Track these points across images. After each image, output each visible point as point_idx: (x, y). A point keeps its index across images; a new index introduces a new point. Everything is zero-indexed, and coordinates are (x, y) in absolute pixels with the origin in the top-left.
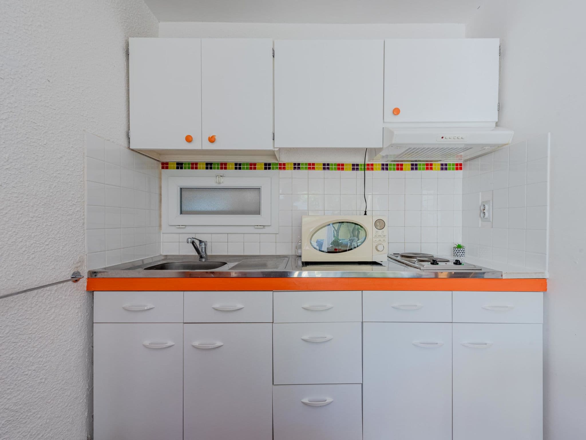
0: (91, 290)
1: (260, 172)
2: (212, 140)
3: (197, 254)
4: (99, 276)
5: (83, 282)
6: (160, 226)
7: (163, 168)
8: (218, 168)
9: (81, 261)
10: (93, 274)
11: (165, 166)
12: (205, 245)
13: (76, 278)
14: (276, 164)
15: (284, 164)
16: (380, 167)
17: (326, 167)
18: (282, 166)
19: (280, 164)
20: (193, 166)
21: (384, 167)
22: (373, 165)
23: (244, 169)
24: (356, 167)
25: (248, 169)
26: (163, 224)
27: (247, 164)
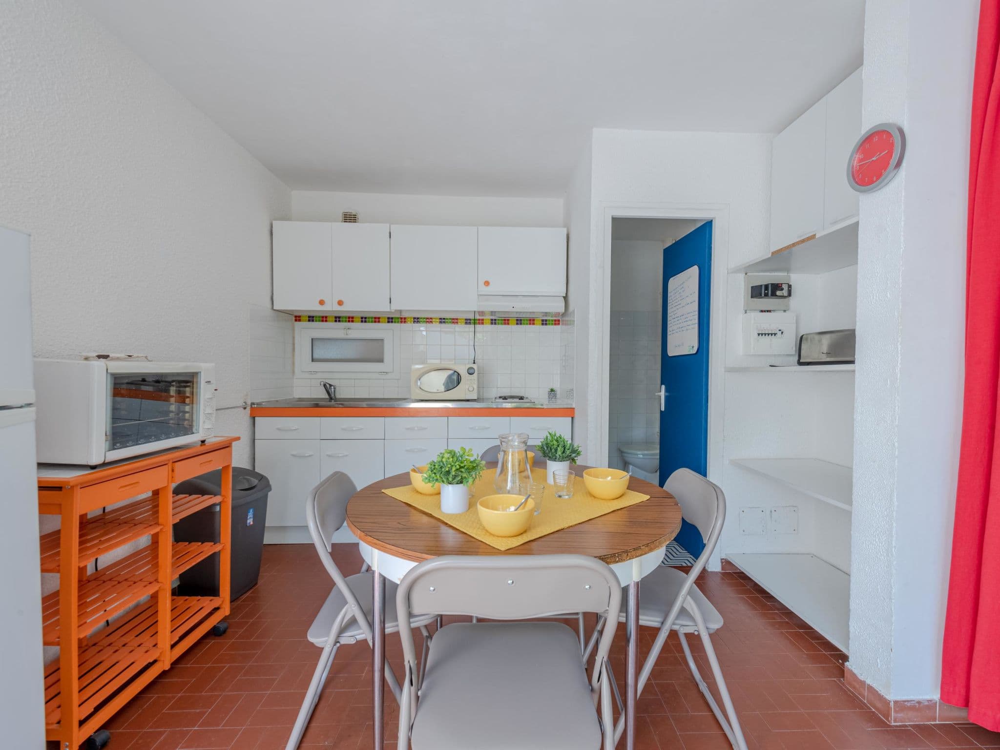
0: (253, 416)
1: (384, 325)
2: (339, 303)
3: (327, 395)
5: (249, 408)
6: (293, 372)
7: (296, 321)
8: (345, 322)
9: (247, 396)
10: (254, 405)
11: (298, 318)
12: (335, 388)
13: (246, 407)
14: (398, 318)
15: (405, 318)
16: (490, 322)
17: (442, 321)
18: (403, 320)
19: (401, 318)
20: (324, 319)
21: (493, 322)
22: (483, 320)
23: (369, 322)
24: (468, 322)
25: (372, 322)
26: (296, 370)
27: (372, 318)
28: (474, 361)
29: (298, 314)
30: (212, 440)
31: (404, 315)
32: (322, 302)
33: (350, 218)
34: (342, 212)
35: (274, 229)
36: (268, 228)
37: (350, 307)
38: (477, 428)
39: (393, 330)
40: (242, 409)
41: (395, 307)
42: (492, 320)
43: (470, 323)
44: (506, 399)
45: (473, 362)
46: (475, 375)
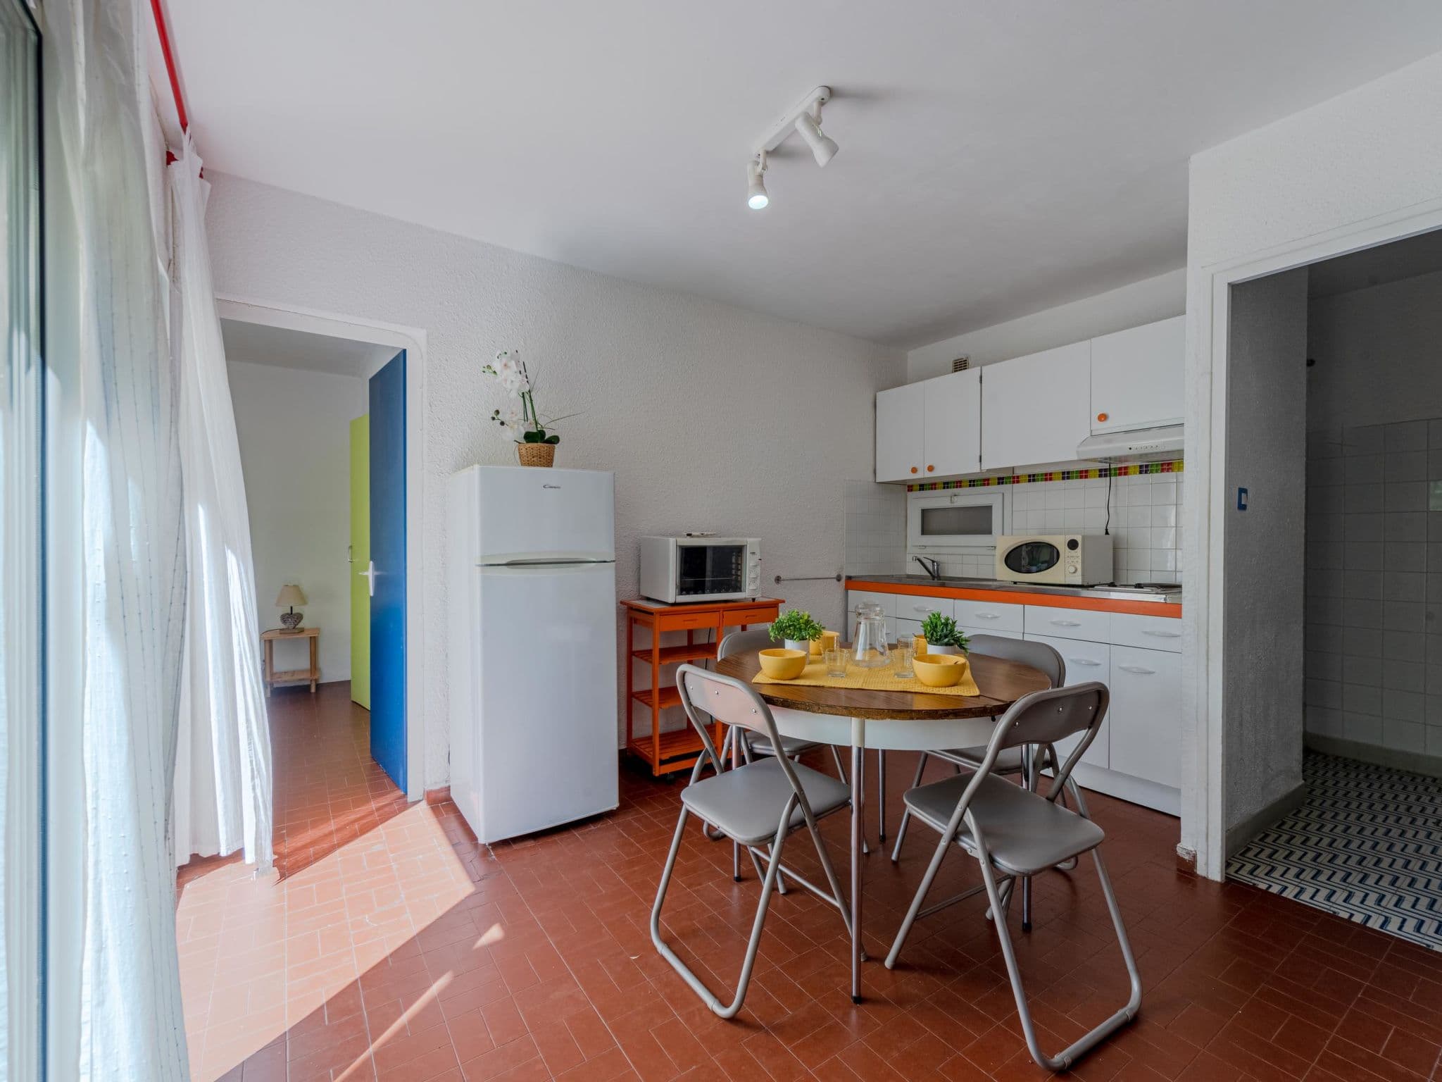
0: (847, 589)
1: (994, 488)
2: (931, 469)
3: (929, 574)
4: (853, 579)
5: (843, 580)
6: (906, 547)
7: (908, 491)
8: (954, 487)
9: (842, 568)
10: (849, 578)
11: (910, 488)
12: (938, 565)
13: (839, 579)
14: (1009, 478)
15: (1018, 477)
16: (1138, 469)
17: (1066, 475)
18: (1016, 480)
19: (1014, 478)
20: (933, 486)
21: (1144, 469)
22: (1126, 468)
23: (977, 485)
24: (1103, 473)
25: (981, 485)
26: (909, 544)
27: (980, 480)
28: (1107, 530)
29: (910, 483)
30: (760, 599)
31: (1018, 473)
32: (914, 470)
33: (960, 365)
34: (953, 359)
35: (877, 401)
36: (871, 400)
37: (942, 472)
38: (1065, 624)
39: (1003, 494)
40: (835, 580)
41: (987, 465)
42: (1141, 467)
43: (1106, 476)
44: (1142, 588)
45: (1105, 531)
46: (1079, 550)
